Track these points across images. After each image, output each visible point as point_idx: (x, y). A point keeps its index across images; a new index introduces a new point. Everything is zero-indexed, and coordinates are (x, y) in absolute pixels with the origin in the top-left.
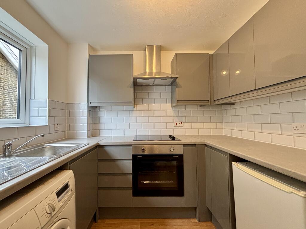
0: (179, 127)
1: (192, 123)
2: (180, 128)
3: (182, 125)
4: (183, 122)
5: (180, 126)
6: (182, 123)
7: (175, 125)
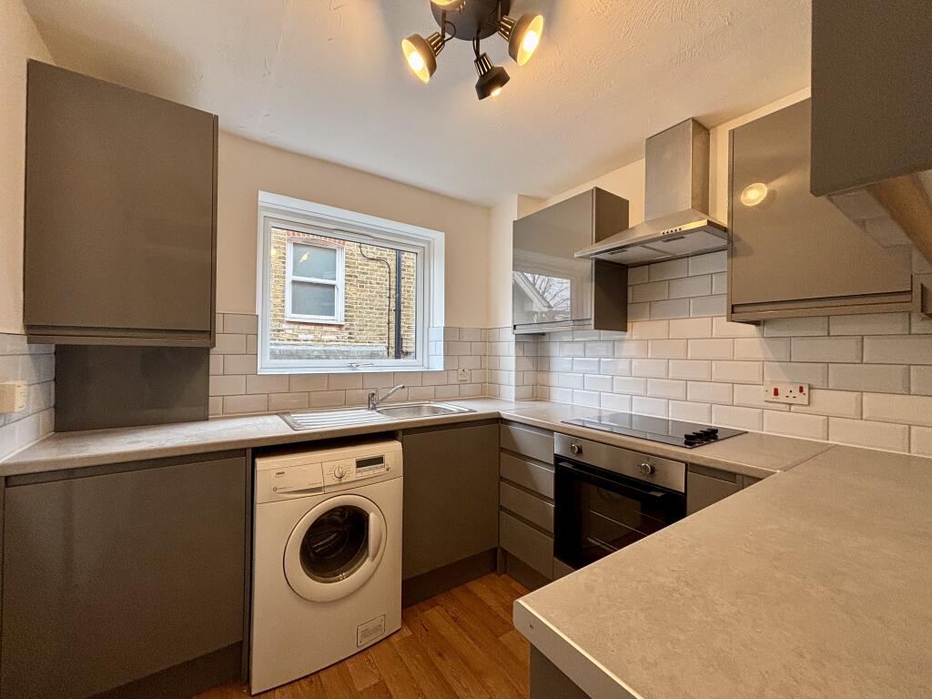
0: (790, 404)
1: (866, 397)
2: (793, 408)
3: (803, 399)
4: (810, 388)
5: (790, 400)
6: (806, 390)
7: (771, 396)
